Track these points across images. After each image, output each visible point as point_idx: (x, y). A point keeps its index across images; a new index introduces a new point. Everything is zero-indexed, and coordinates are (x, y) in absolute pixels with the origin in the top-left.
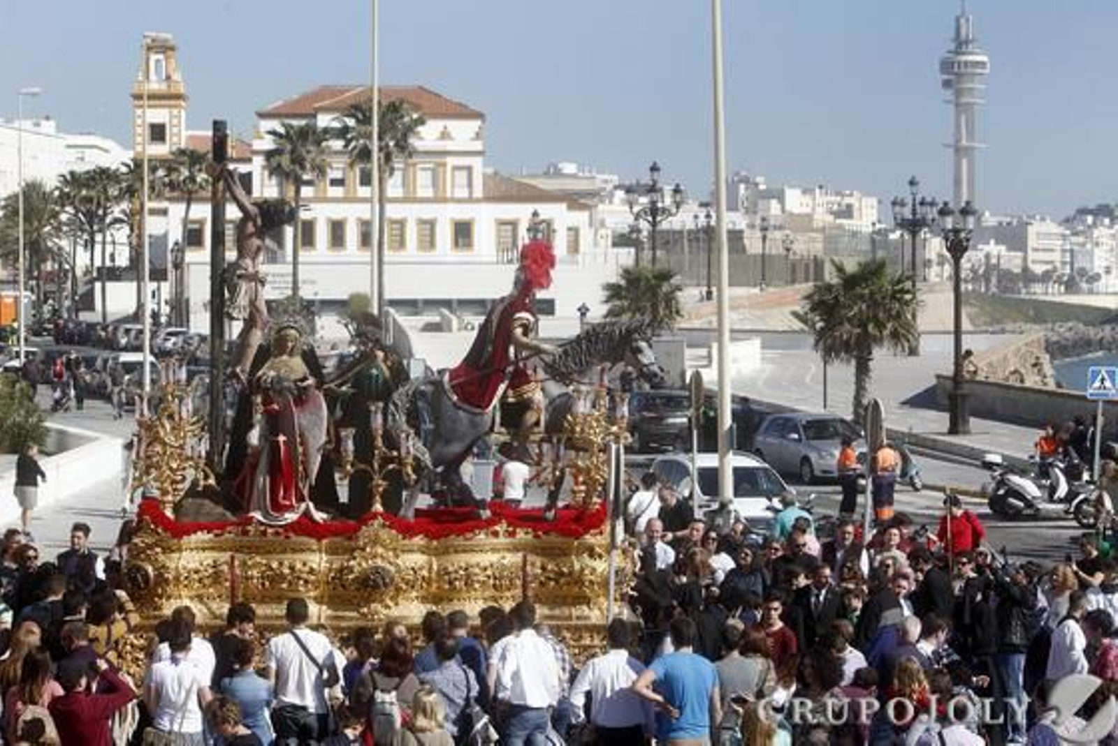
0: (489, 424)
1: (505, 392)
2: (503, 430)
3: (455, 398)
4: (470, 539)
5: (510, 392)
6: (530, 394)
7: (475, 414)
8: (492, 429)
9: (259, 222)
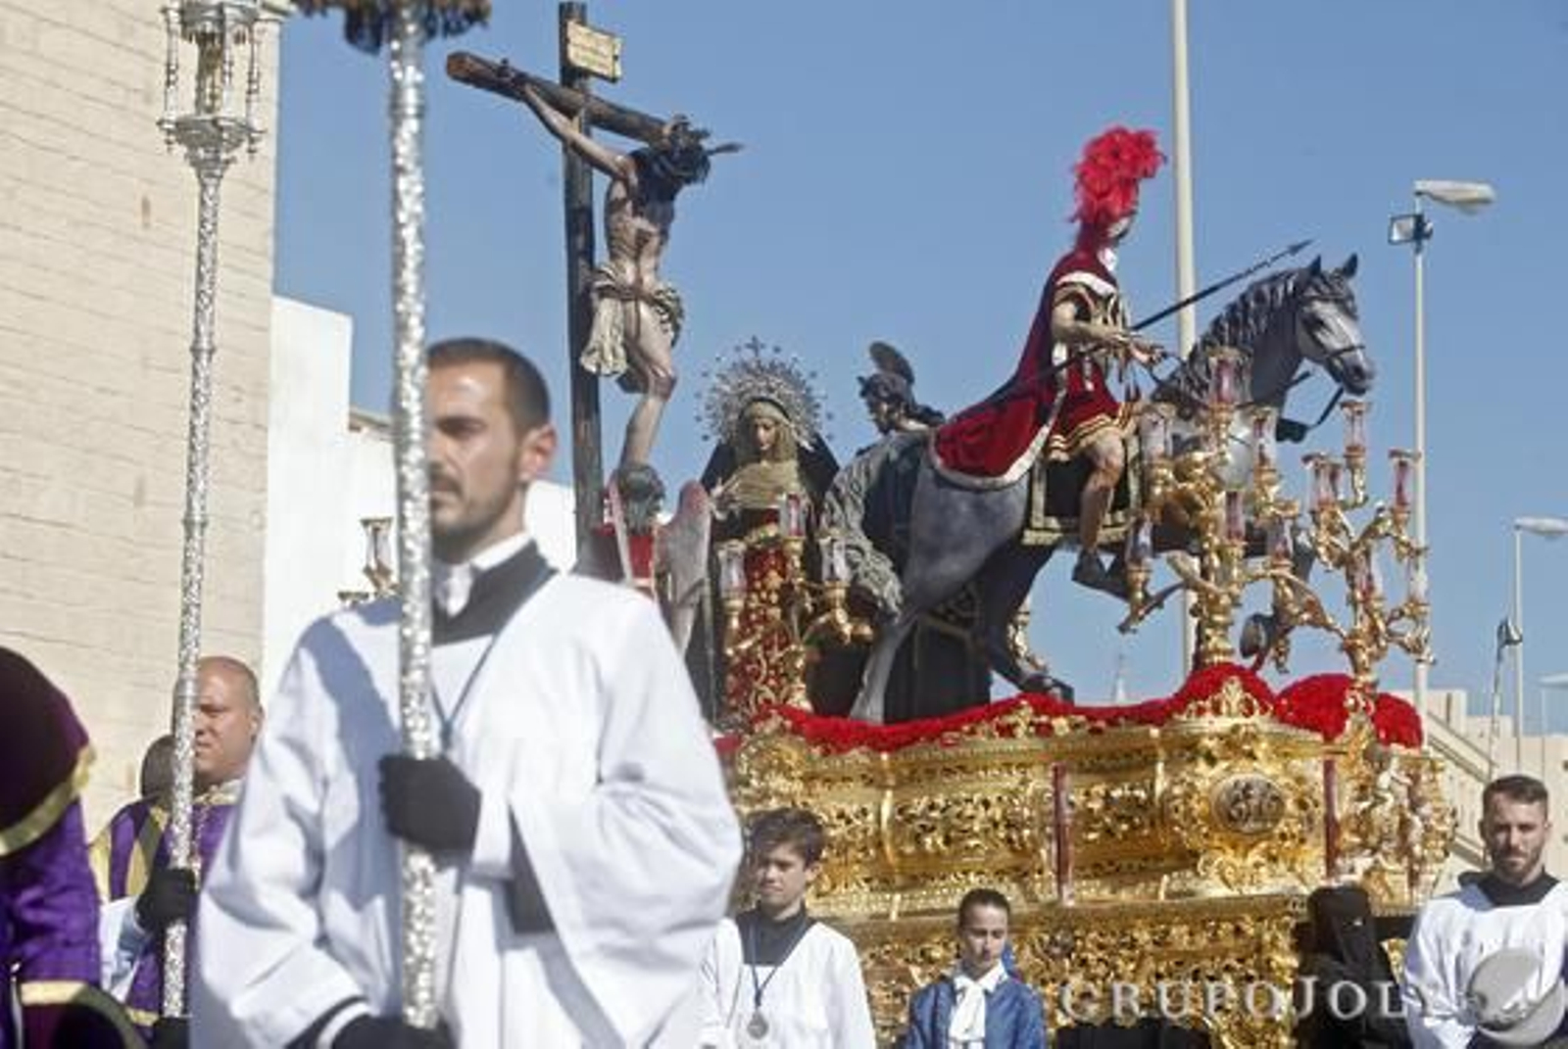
0: (1020, 510)
1: (1048, 441)
2: (1054, 523)
3: (938, 461)
4: (957, 743)
5: (1059, 441)
6: (1091, 439)
7: (978, 491)
8: (1027, 524)
9: (634, 179)
